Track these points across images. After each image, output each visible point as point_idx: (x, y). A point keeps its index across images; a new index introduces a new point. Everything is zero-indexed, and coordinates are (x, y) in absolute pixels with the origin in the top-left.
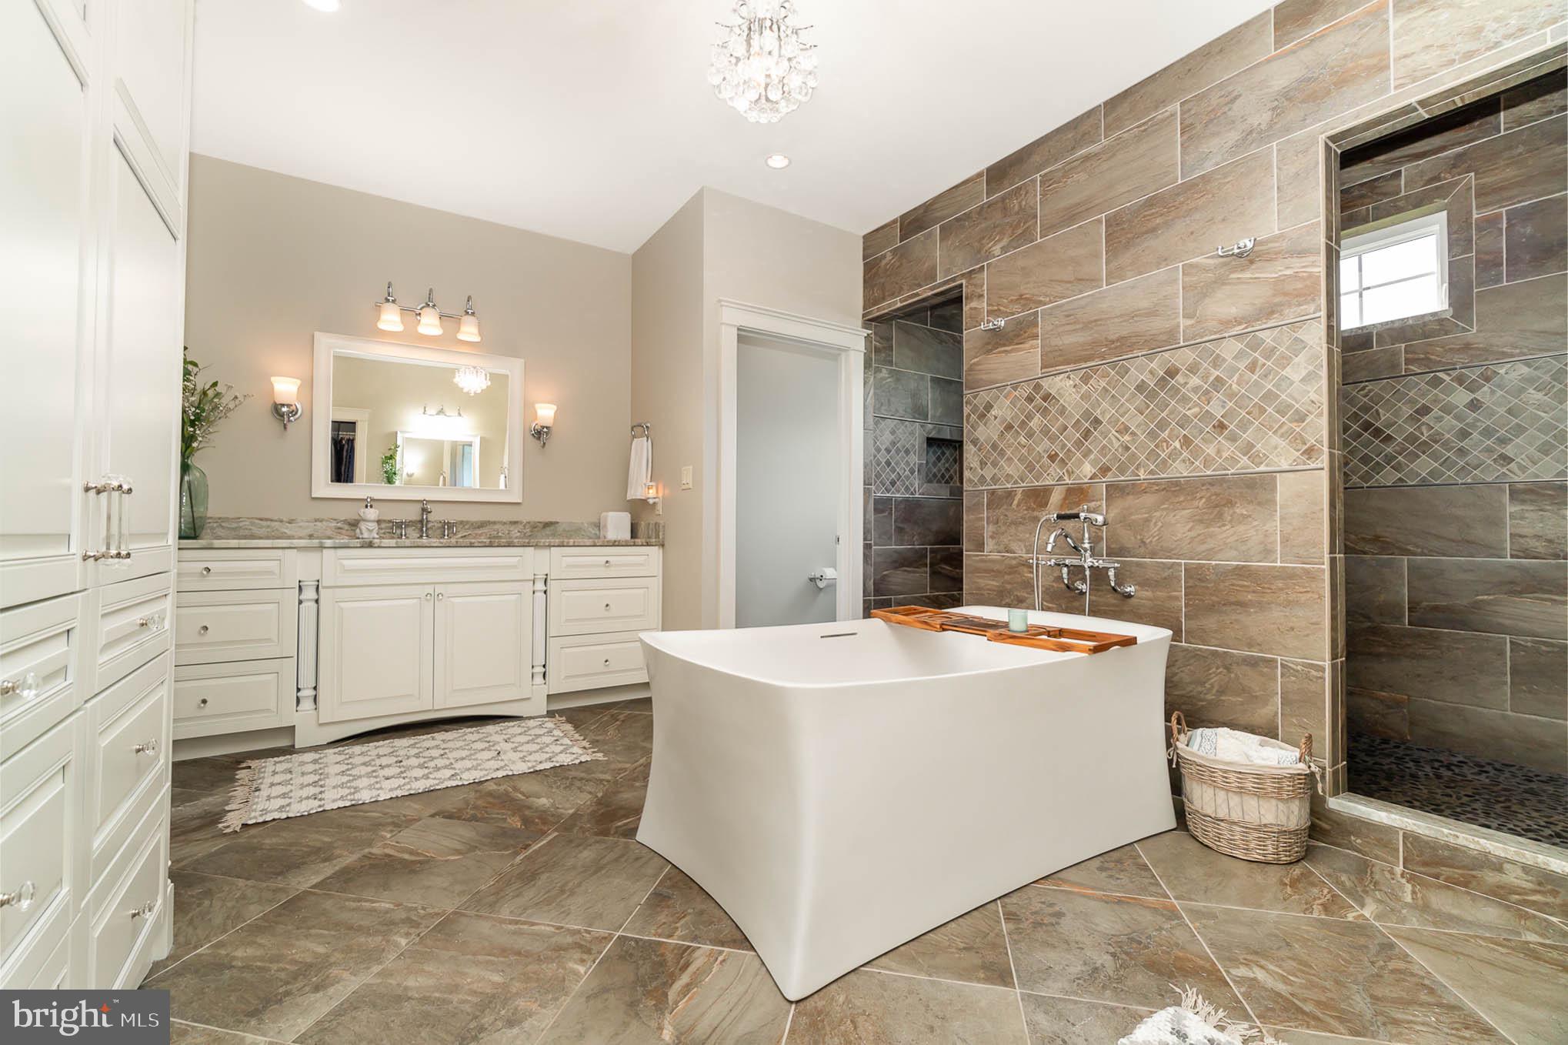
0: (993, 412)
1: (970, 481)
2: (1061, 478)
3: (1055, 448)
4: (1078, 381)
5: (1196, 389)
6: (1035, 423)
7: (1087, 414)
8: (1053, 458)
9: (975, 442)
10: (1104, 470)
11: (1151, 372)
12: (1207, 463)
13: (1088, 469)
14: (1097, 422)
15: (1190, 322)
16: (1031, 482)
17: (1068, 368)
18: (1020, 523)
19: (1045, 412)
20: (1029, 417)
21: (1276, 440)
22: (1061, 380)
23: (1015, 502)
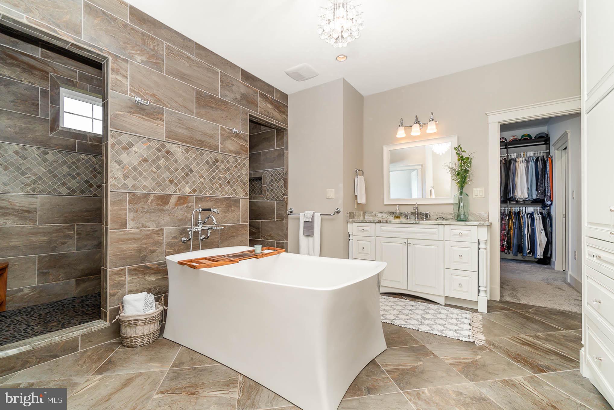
0: (134, 149)
1: (114, 186)
2: (175, 192)
3: (172, 177)
4: (183, 150)
5: (223, 169)
6: (162, 162)
7: (187, 166)
8: (171, 181)
9: (119, 163)
10: (194, 191)
11: (211, 158)
12: (226, 193)
13: (187, 190)
14: (191, 170)
15: (222, 146)
16: (158, 191)
17: (180, 143)
18: (152, 212)
19: (167, 159)
20: (158, 158)
21: (240, 189)
22: (176, 147)
23: (150, 201)
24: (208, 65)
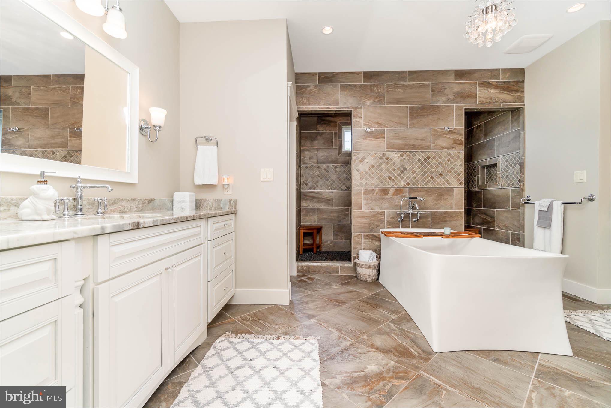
0: (366, 160)
1: (356, 184)
2: (393, 186)
3: (391, 175)
4: (399, 155)
5: (434, 164)
6: (383, 166)
7: (402, 166)
8: (390, 179)
9: (358, 170)
10: (408, 184)
11: (422, 157)
12: (437, 184)
13: (402, 183)
14: (405, 169)
15: (433, 145)
16: (382, 186)
17: (396, 150)
18: (377, 200)
19: (387, 163)
20: (381, 164)
21: (453, 179)
22: (393, 154)
23: (376, 193)
24: (419, 83)
